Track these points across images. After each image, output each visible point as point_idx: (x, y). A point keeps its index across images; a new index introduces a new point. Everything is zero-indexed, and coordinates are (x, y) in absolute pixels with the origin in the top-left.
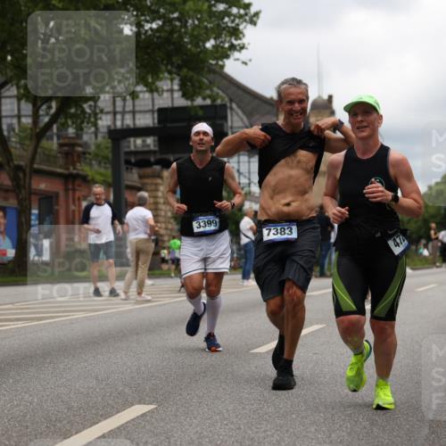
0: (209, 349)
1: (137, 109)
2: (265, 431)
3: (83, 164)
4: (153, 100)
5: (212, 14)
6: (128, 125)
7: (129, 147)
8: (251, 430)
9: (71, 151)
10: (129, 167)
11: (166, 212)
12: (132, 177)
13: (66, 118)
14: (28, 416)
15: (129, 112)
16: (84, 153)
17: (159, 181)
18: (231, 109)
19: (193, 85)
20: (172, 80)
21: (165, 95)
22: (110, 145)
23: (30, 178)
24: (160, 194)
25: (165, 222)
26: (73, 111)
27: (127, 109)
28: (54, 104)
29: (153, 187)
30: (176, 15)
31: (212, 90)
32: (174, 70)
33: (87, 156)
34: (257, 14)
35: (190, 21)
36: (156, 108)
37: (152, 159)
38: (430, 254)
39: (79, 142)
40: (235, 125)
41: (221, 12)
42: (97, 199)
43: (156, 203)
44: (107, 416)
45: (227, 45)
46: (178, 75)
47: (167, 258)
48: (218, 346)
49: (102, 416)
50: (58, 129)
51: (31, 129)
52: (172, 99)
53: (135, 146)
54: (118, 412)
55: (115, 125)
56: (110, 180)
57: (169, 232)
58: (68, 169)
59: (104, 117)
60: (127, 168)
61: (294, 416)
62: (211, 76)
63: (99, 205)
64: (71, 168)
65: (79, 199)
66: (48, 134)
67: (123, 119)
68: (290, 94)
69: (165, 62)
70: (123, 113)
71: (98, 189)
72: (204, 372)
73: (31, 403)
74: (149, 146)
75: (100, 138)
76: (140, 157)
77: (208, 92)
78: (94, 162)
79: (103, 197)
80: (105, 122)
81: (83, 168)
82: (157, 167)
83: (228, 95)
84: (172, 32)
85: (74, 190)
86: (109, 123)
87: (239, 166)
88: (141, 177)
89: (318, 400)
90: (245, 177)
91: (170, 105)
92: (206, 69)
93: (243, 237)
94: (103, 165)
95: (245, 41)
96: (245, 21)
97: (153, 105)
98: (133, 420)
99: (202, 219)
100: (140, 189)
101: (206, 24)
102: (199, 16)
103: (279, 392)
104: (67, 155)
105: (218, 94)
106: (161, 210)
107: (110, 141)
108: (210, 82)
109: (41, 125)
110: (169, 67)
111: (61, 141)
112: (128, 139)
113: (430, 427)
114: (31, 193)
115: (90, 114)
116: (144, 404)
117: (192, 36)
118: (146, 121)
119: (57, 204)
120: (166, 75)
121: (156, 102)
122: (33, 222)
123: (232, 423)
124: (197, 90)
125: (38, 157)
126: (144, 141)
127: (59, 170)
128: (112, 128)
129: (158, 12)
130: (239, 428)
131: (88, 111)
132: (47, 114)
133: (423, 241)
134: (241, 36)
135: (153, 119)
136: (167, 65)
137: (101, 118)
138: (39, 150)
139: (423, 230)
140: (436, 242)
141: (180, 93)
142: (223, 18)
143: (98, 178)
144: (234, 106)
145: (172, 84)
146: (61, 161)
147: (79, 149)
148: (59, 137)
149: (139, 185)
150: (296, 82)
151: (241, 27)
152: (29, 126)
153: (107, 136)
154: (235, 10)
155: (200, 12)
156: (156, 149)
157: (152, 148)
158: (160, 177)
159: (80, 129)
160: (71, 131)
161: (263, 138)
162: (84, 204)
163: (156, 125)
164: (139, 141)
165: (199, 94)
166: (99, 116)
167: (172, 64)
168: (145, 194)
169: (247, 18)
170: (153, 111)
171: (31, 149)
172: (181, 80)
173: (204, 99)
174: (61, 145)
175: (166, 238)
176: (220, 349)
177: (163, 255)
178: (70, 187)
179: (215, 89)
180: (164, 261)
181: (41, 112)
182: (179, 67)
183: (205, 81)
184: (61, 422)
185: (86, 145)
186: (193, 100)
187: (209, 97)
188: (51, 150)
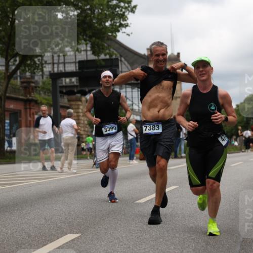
0: (111, 201)
1: (66, 61)
2: (145, 249)
3: (35, 93)
4: (75, 56)
5: (109, 7)
6: (61, 71)
7: (62, 83)
8: (137, 248)
9: (28, 86)
10: (62, 95)
11: (84, 121)
12: (64, 101)
13: (25, 67)
14: (5, 241)
15: (61, 63)
16: (36, 87)
17: (80, 103)
18: (121, 61)
19: (99, 47)
20: (86, 44)
21: (83, 53)
22: (51, 82)
23: (5, 102)
24: (80, 111)
25: (83, 127)
26: (29, 62)
27: (60, 61)
28: (18, 59)
29: (76, 107)
30: (88, 7)
31: (110, 50)
32: (87, 39)
33: (38, 89)
34: (135, 7)
35: (96, 11)
36: (77, 60)
37: (76, 91)
38: (239, 144)
39: (33, 80)
40: (124, 70)
41: (114, 5)
42: (43, 113)
43: (78, 116)
44: (52, 241)
45: (118, 24)
46: (90, 41)
47: (85, 148)
48: (116, 199)
49: (48, 241)
50: (20, 73)
51: (5, 73)
52: (87, 55)
53: (65, 83)
54: (58, 238)
55: (54, 71)
56: (51, 103)
57: (86, 133)
58: (27, 96)
59: (47, 66)
60: (61, 96)
61: (161, 240)
62: (109, 42)
63: (45, 117)
64: (28, 96)
65: (33, 114)
66: (15, 76)
67: (58, 67)
68: (157, 51)
69: (82, 34)
70: (58, 63)
71: (44, 108)
72: (108, 214)
73: (6, 234)
74: (73, 82)
75: (45, 78)
76: (68, 89)
77: (107, 51)
78: (41, 92)
79: (47, 113)
80: (47, 69)
81: (35, 96)
82: (79, 95)
83: (119, 53)
84: (86, 17)
85: (30, 109)
86: (50, 69)
87: (126, 94)
88: (69, 101)
89: (175, 230)
90: (130, 100)
91: (86, 59)
92: (106, 38)
93: (129, 135)
94: (47, 94)
95: (128, 22)
96: (128, 10)
97: (76, 59)
98: (67, 243)
99: (108, 127)
100: (68, 108)
101: (105, 12)
102: (101, 8)
103: (152, 226)
104: (26, 88)
105: (113, 52)
106: (81, 120)
107: (51, 80)
108: (109, 46)
109: (10, 71)
110: (85, 37)
111: (22, 80)
112: (61, 79)
113: (241, 246)
114: (5, 110)
115: (39, 64)
116: (73, 233)
117: (98, 19)
118: (71, 68)
119: (20, 117)
120: (83, 41)
121: (77, 57)
122: (6, 128)
123: (125, 244)
124: (101, 50)
125: (9, 89)
126: (71, 80)
127: (21, 97)
128: (52, 72)
129: (78, 5)
130: (129, 247)
131: (38, 62)
132: (14, 64)
133: (234, 137)
134: (126, 19)
135: (76, 67)
136: (83, 36)
137: (45, 67)
138: (9, 86)
139: (234, 131)
140: (242, 137)
141: (91, 52)
142: (116, 9)
143: (44, 101)
144: (123, 59)
145: (86, 46)
146: (22, 92)
147: (33, 85)
148: (21, 78)
149: (68, 105)
150: (160, 44)
151: (126, 14)
152: (4, 71)
153: (49, 77)
154: (122, 4)
155: (102, 5)
156: (78, 84)
157: (75, 83)
158: (80, 100)
159: (33, 73)
160: (28, 74)
161: (143, 75)
162: (36, 117)
163: (78, 71)
164: (68, 80)
165: (102, 52)
166: (44, 65)
167: (86, 36)
168: (71, 111)
169: (129, 9)
170: (75, 63)
171: (5, 85)
172: (91, 44)
173: (105, 55)
174: (22, 83)
175: (84, 136)
176: (117, 201)
177: (83, 146)
178: (28, 107)
179: (112, 50)
180: (83, 149)
181: (10, 64)
182: (90, 37)
183: (106, 45)
184: (24, 244)
185: (36, 82)
186: (98, 56)
187: (108, 54)
188: (16, 85)
